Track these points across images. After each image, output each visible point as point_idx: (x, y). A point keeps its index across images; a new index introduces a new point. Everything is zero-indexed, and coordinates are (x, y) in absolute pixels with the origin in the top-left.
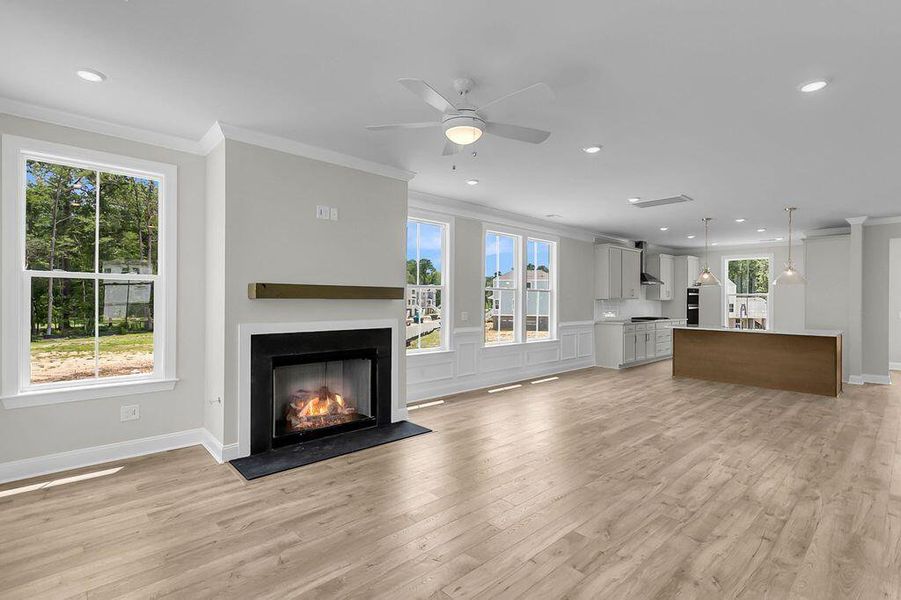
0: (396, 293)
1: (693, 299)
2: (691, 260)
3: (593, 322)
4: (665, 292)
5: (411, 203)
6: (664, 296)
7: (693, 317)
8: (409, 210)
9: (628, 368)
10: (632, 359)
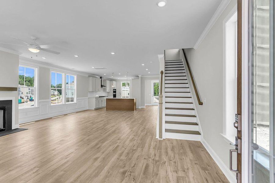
0: (14, 89)
1: (115, 92)
2: (114, 82)
3: (88, 98)
4: (108, 89)
5: (20, 61)
6: (107, 91)
7: (115, 96)
8: (19, 63)
9: (97, 109)
10: (98, 107)
